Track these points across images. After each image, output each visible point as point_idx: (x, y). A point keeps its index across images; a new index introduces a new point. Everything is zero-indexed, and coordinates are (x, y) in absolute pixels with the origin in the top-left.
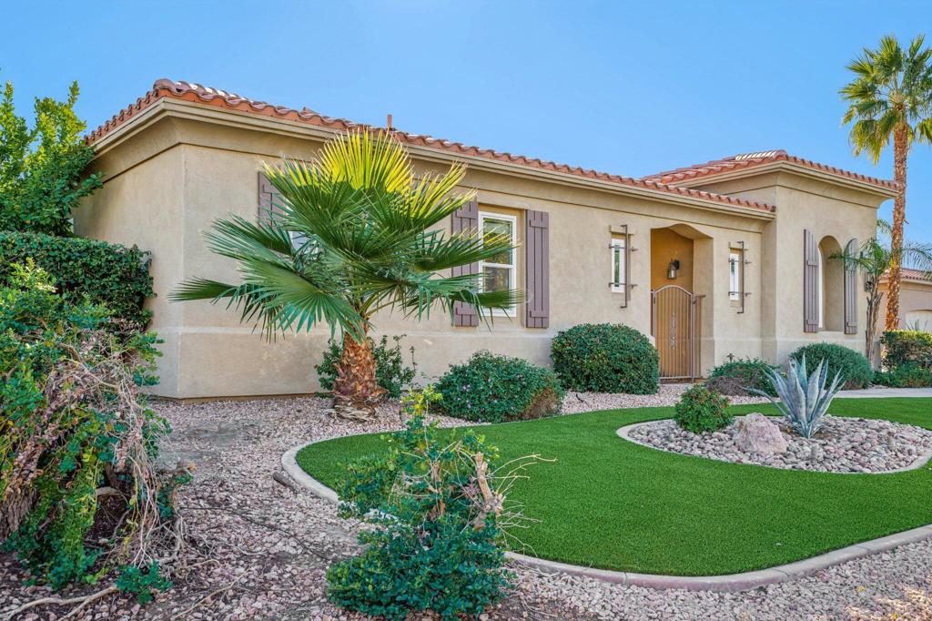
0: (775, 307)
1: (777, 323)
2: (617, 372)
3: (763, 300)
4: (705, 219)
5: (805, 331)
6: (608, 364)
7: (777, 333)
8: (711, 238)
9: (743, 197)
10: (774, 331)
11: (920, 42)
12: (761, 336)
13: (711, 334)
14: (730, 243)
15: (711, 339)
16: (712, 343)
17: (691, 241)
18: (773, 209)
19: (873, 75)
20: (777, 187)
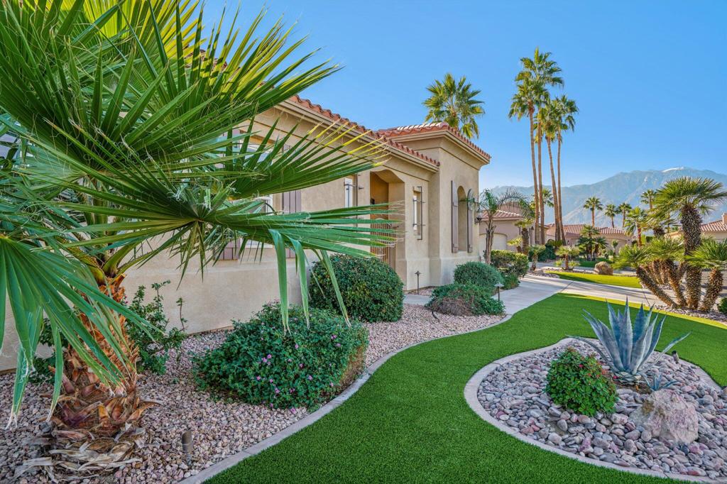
0: (439, 234)
1: (440, 247)
2: (376, 302)
3: (430, 229)
4: (401, 168)
5: (452, 252)
6: (370, 296)
7: (441, 255)
8: (404, 183)
9: (425, 153)
10: (439, 252)
11: (464, 80)
12: (429, 256)
13: (403, 256)
14: (413, 188)
15: (403, 260)
16: (405, 263)
17: (387, 185)
18: (439, 164)
19: (440, 95)
20: (440, 149)
